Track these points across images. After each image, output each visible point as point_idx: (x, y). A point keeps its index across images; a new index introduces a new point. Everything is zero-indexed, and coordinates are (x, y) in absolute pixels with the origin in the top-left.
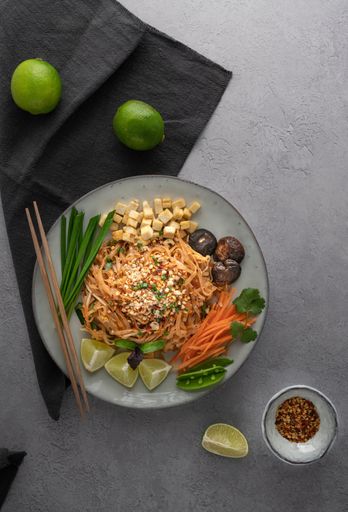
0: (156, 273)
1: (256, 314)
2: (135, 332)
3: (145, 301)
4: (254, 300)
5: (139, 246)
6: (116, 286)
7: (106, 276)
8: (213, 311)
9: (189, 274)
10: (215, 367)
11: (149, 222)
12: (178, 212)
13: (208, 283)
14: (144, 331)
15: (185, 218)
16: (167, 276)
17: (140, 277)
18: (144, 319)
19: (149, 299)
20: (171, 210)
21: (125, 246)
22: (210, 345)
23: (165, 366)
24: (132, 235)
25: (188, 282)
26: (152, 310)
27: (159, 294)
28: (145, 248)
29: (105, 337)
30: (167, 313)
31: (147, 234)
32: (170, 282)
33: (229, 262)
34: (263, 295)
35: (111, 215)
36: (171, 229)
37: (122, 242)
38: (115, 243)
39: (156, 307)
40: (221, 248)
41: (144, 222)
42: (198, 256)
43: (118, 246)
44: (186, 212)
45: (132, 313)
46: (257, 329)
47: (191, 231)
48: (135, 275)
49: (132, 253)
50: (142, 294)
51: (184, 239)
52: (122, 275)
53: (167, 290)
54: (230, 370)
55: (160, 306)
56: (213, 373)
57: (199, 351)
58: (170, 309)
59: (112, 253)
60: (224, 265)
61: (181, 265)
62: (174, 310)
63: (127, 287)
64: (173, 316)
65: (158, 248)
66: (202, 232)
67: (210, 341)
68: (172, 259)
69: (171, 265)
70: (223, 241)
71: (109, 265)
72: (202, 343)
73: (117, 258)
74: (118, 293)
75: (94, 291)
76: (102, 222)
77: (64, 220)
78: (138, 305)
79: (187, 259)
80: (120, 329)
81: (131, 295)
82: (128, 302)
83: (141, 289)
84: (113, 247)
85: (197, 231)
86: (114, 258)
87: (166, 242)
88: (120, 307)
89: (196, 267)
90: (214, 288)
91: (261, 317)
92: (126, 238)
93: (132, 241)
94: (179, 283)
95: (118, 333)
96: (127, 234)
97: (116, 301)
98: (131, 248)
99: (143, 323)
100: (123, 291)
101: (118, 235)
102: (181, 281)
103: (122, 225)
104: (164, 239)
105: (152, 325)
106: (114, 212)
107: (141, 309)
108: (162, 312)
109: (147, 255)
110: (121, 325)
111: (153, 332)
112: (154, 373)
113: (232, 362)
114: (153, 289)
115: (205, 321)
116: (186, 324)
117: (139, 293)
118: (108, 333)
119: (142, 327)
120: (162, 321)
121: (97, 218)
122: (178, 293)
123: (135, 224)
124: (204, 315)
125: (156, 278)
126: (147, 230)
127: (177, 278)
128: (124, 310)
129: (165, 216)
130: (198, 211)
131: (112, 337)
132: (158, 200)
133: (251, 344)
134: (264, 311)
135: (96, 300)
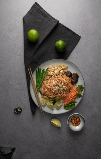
0: (59, 82)
1: (82, 91)
2: (55, 96)
4: (81, 88)
5: (54, 76)
6: (49, 86)
7: (47, 83)
8: (72, 91)
9: (66, 82)
10: (72, 103)
11: (56, 70)
12: (63, 67)
13: (71, 84)
14: (56, 96)
15: (64, 69)
16: (61, 83)
17: (55, 83)
18: (56, 93)
19: (58, 88)
20: (61, 67)
22: (71, 98)
23: (61, 104)
24: (52, 73)
25: (66, 84)
27: (60, 87)
28: (56, 76)
29: (47, 98)
31: (56, 73)
32: (62, 84)
33: (75, 79)
34: (83, 86)
35: (47, 69)
36: (61, 72)
37: (50, 75)
38: (48, 75)
39: (59, 90)
40: (73, 76)
41: (55, 70)
42: (68, 78)
43: (49, 76)
44: (65, 67)
45: (53, 92)
46: (82, 94)
47: (66, 72)
48: (54, 83)
49: (53, 77)
51: (65, 74)
52: (51, 83)
53: (62, 86)
54: (76, 104)
56: (72, 105)
57: (69, 100)
58: (62, 90)
59: (48, 78)
60: (74, 79)
64: (63, 92)
65: (59, 76)
66: (69, 72)
67: (71, 97)
68: (63, 79)
69: (62, 80)
70: (74, 74)
71: (47, 81)
74: (50, 87)
75: (44, 87)
76: (45, 70)
77: (36, 70)
78: (55, 90)
79: (66, 79)
80: (51, 96)
82: (53, 89)
83: (55, 86)
85: (67, 72)
87: (60, 75)
89: (68, 80)
90: (72, 85)
91: (83, 92)
92: (51, 74)
93: (52, 75)
95: (50, 96)
96: (51, 73)
97: (50, 89)
100: (51, 87)
101: (49, 73)
102: (65, 84)
103: (50, 71)
104: (60, 74)
105: (58, 94)
106: (48, 68)
107: (56, 91)
108: (61, 91)
109: (56, 78)
110: (51, 95)
111: (58, 96)
113: (76, 102)
114: (59, 86)
115: (70, 93)
116: (66, 94)
117: (55, 87)
118: (48, 97)
119: (56, 95)
120: (60, 93)
121: (44, 70)
122: (64, 86)
123: (53, 71)
124: (70, 92)
126: (56, 72)
127: (64, 83)
129: (60, 69)
130: (68, 67)
131: (49, 98)
132: (58, 65)
133: (81, 98)
134: (84, 90)
135: (45, 89)
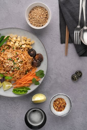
0: (15, 57)
2: (5, 72)
3: (10, 64)
4: (42, 74)
5: (13, 48)
6: (3, 57)
7: (1, 54)
8: (29, 73)
9: (25, 60)
10: (25, 89)
11: (18, 42)
12: (28, 42)
13: (30, 65)
14: (7, 73)
15: (29, 44)
16: (18, 59)
17: (10, 57)
18: (8, 69)
19: (11, 64)
20: (26, 41)
21: (9, 47)
23: (10, 85)
24: (12, 45)
25: (24, 62)
26: (11, 67)
27: (14, 63)
28: (15, 49)
30: (15, 69)
32: (19, 61)
33: (38, 61)
34: (45, 73)
35: (8, 37)
36: (24, 46)
37: (9, 46)
39: (12, 67)
40: (37, 56)
41: (17, 42)
42: (30, 56)
45: (5, 66)
46: (40, 82)
47: (30, 49)
49: (11, 49)
50: (9, 62)
51: (27, 50)
52: (6, 55)
53: (17, 63)
54: (29, 92)
55: (14, 67)
56: (24, 91)
57: (22, 83)
58: (17, 68)
59: (5, 48)
60: (36, 61)
61: (23, 57)
62: (17, 69)
63: (6, 58)
64: (17, 71)
65: (19, 50)
66: (32, 50)
67: (26, 81)
69: (20, 56)
70: (38, 54)
71: (3, 51)
72: (23, 81)
73: (6, 50)
76: (5, 38)
78: (7, 65)
79: (26, 56)
81: (6, 61)
82: (5, 63)
83: (10, 60)
84: (6, 46)
86: (5, 49)
87: (21, 50)
88: (2, 64)
89: (28, 59)
90: (31, 67)
91: (42, 79)
94: (21, 62)
96: (11, 44)
97: (2, 62)
98: (11, 48)
100: (4, 59)
101: (8, 43)
102: (22, 61)
103: (10, 41)
104: (21, 49)
105: (10, 71)
107: (8, 66)
108: (14, 69)
109: (15, 51)
111: (10, 74)
112: (6, 86)
113: (30, 89)
114: (13, 61)
116: (20, 74)
117: (9, 61)
119: (7, 71)
120: (13, 71)
122: (20, 64)
123: (14, 42)
124: (26, 74)
125: (15, 58)
126: (17, 44)
127: (21, 60)
128: (3, 65)
129: (23, 42)
130: (34, 44)
132: (23, 37)
133: (37, 86)
134: (43, 77)
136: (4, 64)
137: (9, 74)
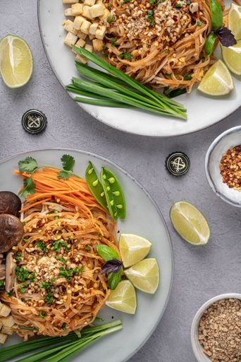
3: (167, 13)
6: (149, 46)
7: (138, 57)
18: (185, 17)
26: (177, 8)
29: (201, 65)
38: (105, 49)
43: (109, 45)
45: (178, 30)
50: (160, 17)
59: (117, 52)
63: (151, 33)
73: (122, 46)
74: (156, 44)
75: (152, 73)
78: (171, 22)
80: (193, 46)
81: (160, 28)
82: (166, 33)
84: (110, 50)
86: (121, 50)
88: (171, 44)
95: (198, 48)
96: (98, 33)
97: (164, 47)
98: (112, 30)
99: (190, 20)
100: (155, 38)
101: (98, 45)
103: (88, 39)
105: (192, 11)
107: (175, 18)
109: (120, 12)
110: (189, 44)
111: (200, 10)
117: (157, 20)
118: (197, 62)
119: (193, 22)
123: (87, 24)
128: (174, 39)
131: (202, 57)
135: (161, 71)
136: (172, 35)
137: (201, 13)
